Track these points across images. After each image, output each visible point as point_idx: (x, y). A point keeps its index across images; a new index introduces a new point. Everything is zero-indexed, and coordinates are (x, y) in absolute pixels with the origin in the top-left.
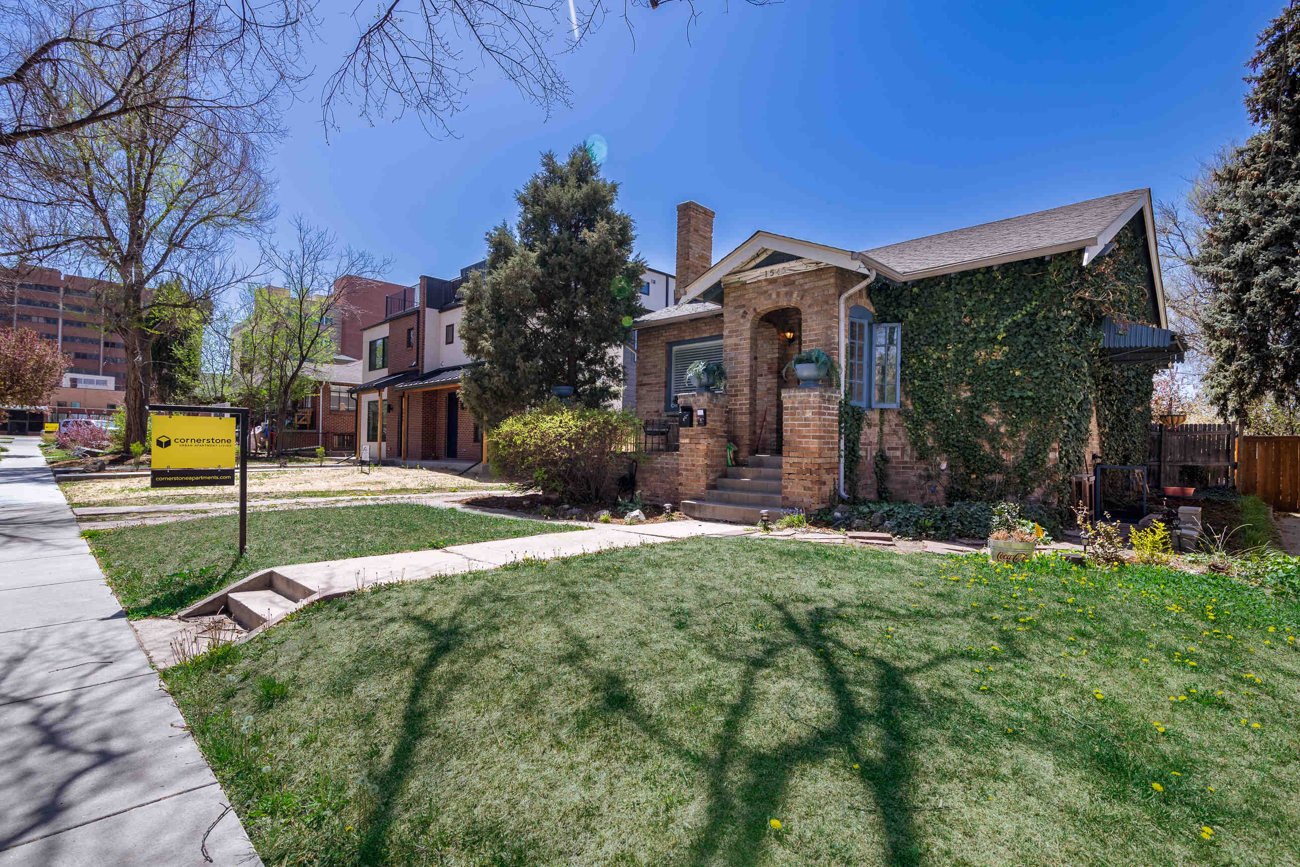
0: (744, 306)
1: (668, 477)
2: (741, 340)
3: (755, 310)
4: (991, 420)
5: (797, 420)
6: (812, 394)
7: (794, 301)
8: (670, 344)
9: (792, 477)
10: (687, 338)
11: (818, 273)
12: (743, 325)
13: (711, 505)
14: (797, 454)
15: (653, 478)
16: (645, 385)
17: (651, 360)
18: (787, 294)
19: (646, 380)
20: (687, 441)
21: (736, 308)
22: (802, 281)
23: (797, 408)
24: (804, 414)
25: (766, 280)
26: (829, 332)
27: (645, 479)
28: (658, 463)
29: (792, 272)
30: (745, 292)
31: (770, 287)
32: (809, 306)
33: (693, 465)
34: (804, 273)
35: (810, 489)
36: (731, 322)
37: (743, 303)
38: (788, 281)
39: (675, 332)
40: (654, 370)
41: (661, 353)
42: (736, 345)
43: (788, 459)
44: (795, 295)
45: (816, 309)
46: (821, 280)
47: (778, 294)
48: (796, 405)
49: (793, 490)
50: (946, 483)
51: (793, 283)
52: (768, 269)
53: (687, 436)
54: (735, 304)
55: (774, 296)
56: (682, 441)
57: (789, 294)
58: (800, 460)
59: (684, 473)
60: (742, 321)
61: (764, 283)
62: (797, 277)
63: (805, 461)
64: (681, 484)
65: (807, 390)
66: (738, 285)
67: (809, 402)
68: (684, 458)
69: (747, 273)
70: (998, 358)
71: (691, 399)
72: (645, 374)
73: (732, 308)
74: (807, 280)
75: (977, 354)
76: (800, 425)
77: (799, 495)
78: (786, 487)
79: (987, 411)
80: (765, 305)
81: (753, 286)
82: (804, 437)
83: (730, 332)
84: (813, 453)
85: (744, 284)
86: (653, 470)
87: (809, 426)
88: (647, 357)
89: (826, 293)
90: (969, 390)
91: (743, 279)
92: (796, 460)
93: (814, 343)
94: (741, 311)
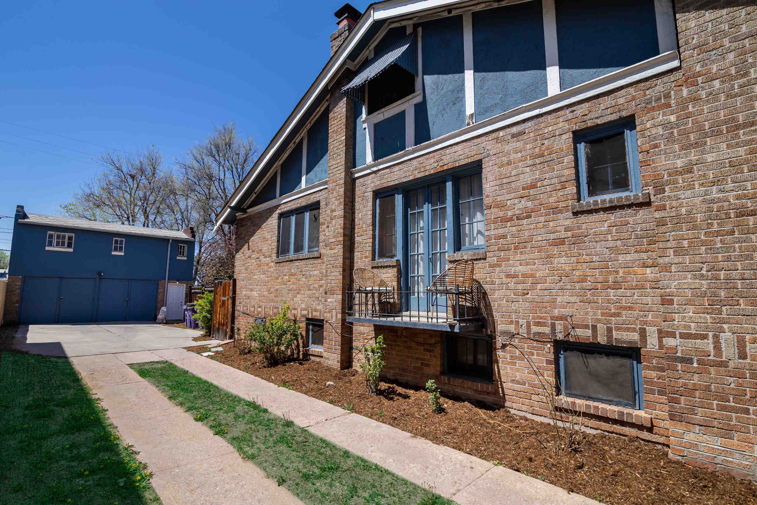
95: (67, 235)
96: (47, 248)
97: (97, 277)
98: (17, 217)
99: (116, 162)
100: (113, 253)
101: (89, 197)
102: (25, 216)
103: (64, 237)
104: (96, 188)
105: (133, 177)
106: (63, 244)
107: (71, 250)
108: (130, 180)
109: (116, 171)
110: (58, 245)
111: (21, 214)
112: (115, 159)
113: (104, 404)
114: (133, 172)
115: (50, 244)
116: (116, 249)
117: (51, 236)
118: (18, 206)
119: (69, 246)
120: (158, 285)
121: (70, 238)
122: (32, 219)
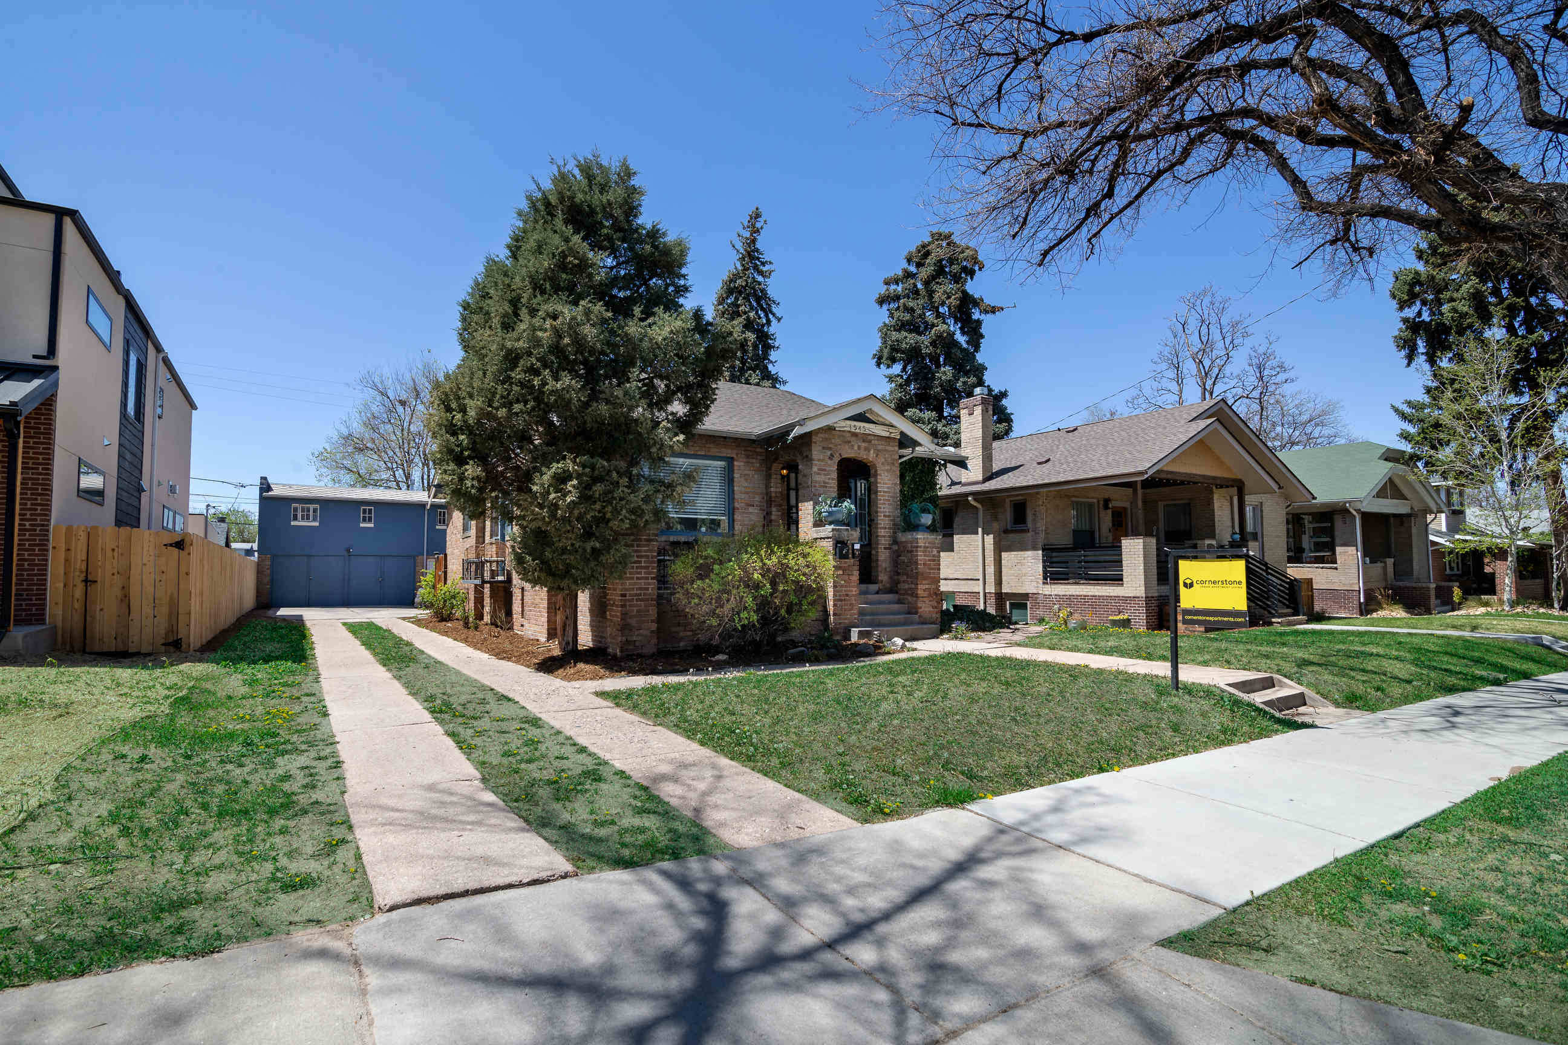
0: (830, 449)
2: (829, 479)
3: (840, 454)
7: (870, 456)
11: (888, 440)
12: (831, 465)
14: (927, 582)
18: (865, 449)
20: (841, 572)
22: (877, 443)
24: (932, 551)
25: (852, 432)
29: (871, 433)
30: (832, 438)
31: (854, 439)
32: (880, 465)
34: (878, 436)
36: (819, 460)
37: (831, 446)
38: (866, 438)
42: (824, 482)
43: (921, 587)
44: (871, 452)
45: (887, 468)
46: (889, 445)
47: (859, 447)
48: (927, 545)
51: (870, 442)
52: (857, 424)
53: (840, 568)
54: (823, 447)
55: (856, 448)
57: (867, 449)
60: (829, 462)
61: (848, 435)
62: (873, 438)
66: (830, 431)
67: (935, 543)
71: (846, 533)
73: (821, 450)
74: (881, 443)
76: (929, 560)
80: (849, 453)
81: (839, 433)
82: (932, 569)
83: (819, 469)
93: (887, 495)
94: (829, 453)
95: (312, 507)
96: (293, 523)
97: (346, 554)
98: (262, 490)
99: (379, 385)
100: (362, 525)
101: (348, 438)
102: (269, 488)
103: (308, 510)
104: (355, 425)
105: (403, 403)
106: (308, 518)
107: (317, 524)
108: (400, 409)
109: (379, 398)
110: (303, 519)
111: (265, 486)
112: (377, 380)
113: (314, 639)
114: (404, 397)
115: (295, 518)
116: (364, 520)
117: (296, 509)
118: (262, 478)
119: (314, 520)
120: (415, 563)
121: (315, 511)
122: (276, 491)
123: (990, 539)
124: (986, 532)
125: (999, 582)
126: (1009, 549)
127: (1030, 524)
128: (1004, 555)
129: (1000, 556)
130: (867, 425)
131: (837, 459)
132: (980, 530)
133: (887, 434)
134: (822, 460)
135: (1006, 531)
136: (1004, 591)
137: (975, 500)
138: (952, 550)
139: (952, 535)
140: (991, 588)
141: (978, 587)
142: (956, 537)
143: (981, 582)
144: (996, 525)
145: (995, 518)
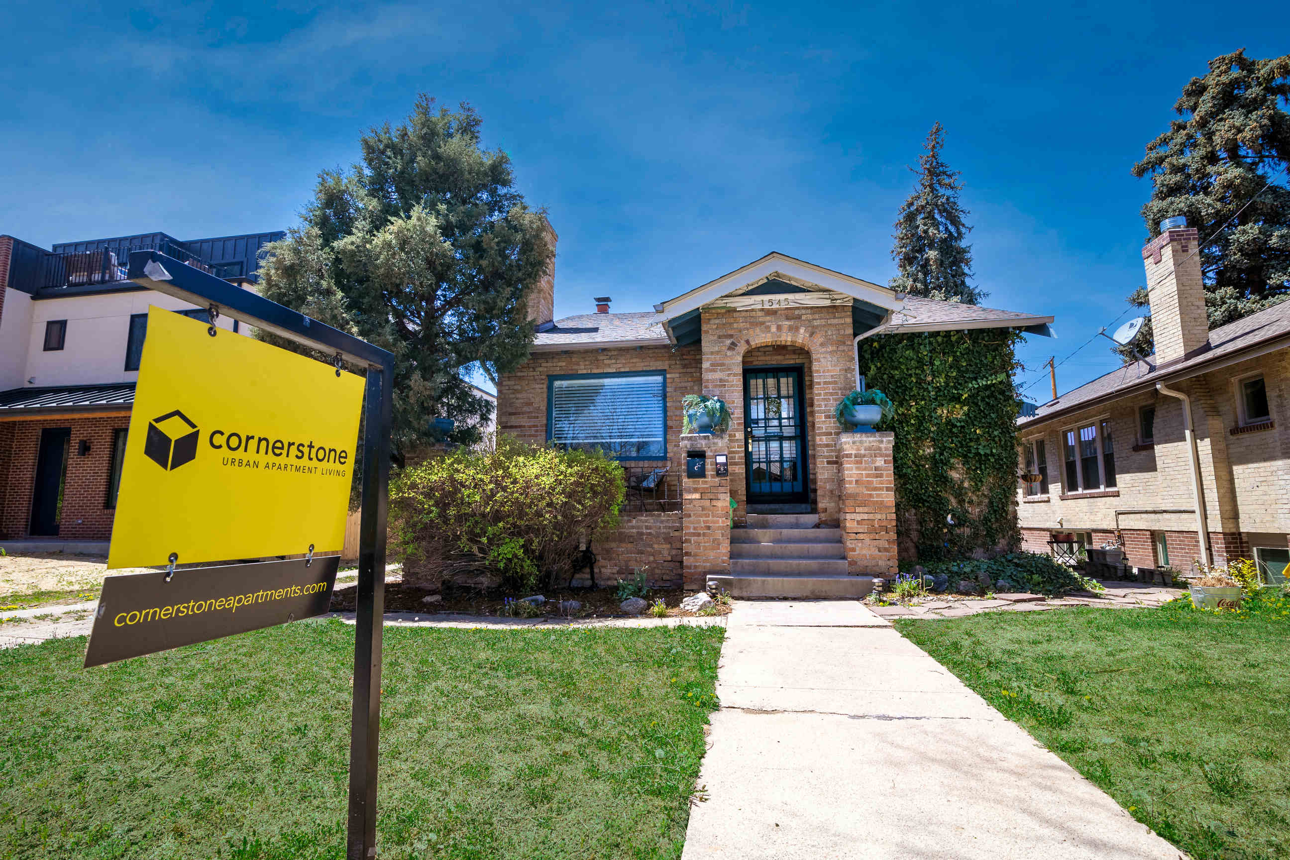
0: (731, 336)
1: (651, 546)
2: (729, 375)
3: (748, 342)
4: (955, 475)
5: (865, 469)
6: (885, 439)
7: (801, 337)
8: (552, 378)
9: (861, 536)
10: (580, 372)
11: (830, 310)
12: (731, 357)
13: (759, 578)
14: (866, 509)
15: (623, 550)
16: (511, 427)
17: (524, 395)
18: (790, 328)
19: (514, 421)
20: (697, 496)
21: (720, 337)
22: (810, 317)
23: (864, 456)
24: (874, 462)
25: (762, 310)
26: (849, 375)
27: (608, 551)
28: (633, 527)
29: (798, 305)
30: (732, 320)
31: (768, 318)
32: (822, 345)
33: (709, 528)
34: (812, 308)
35: (886, 550)
37: (730, 332)
38: (792, 314)
39: (564, 364)
40: (526, 409)
41: (540, 389)
42: (721, 380)
43: (853, 516)
44: (802, 330)
45: (830, 348)
46: (835, 318)
47: (779, 328)
48: (863, 452)
49: (864, 552)
50: (915, 539)
51: (799, 317)
52: (766, 298)
53: (696, 490)
54: (718, 332)
55: (774, 329)
56: (687, 496)
57: (794, 328)
58: (871, 516)
59: (693, 539)
60: (729, 353)
61: (760, 314)
62: (803, 311)
63: (879, 516)
64: (687, 554)
65: (877, 434)
66: (723, 311)
67: (880, 449)
68: (692, 519)
69: (737, 299)
70: (959, 416)
71: (704, 442)
72: (511, 414)
73: (715, 338)
74: (817, 316)
75: (939, 412)
76: (868, 476)
77: (873, 558)
78: (854, 550)
79: (952, 468)
80: (762, 338)
81: (744, 314)
82: (875, 489)
83: (712, 365)
84: (888, 507)
85: (734, 310)
86: (622, 538)
87: (881, 476)
88: (516, 391)
89: (842, 332)
90: (932, 446)
91: (732, 305)
92: (866, 517)
93: (831, 386)
94: (728, 342)
123: (1205, 446)
124: (1197, 436)
125: (1232, 513)
126: (1244, 460)
127: (1274, 415)
128: (1238, 470)
129: (1231, 473)
130: (791, 296)
131: (742, 348)
132: (1188, 433)
133: (827, 303)
134: (718, 353)
135: (1235, 431)
136: (1244, 529)
137: (1169, 387)
138: (1154, 469)
139: (1152, 448)
140: (1216, 525)
141: (1194, 524)
142: (1158, 449)
143: (1198, 515)
144: (1217, 424)
145: (1215, 411)
